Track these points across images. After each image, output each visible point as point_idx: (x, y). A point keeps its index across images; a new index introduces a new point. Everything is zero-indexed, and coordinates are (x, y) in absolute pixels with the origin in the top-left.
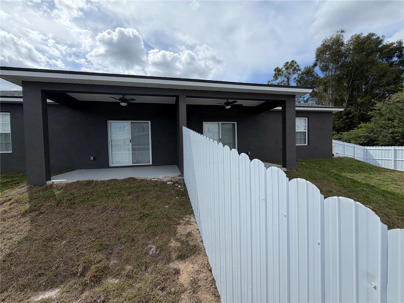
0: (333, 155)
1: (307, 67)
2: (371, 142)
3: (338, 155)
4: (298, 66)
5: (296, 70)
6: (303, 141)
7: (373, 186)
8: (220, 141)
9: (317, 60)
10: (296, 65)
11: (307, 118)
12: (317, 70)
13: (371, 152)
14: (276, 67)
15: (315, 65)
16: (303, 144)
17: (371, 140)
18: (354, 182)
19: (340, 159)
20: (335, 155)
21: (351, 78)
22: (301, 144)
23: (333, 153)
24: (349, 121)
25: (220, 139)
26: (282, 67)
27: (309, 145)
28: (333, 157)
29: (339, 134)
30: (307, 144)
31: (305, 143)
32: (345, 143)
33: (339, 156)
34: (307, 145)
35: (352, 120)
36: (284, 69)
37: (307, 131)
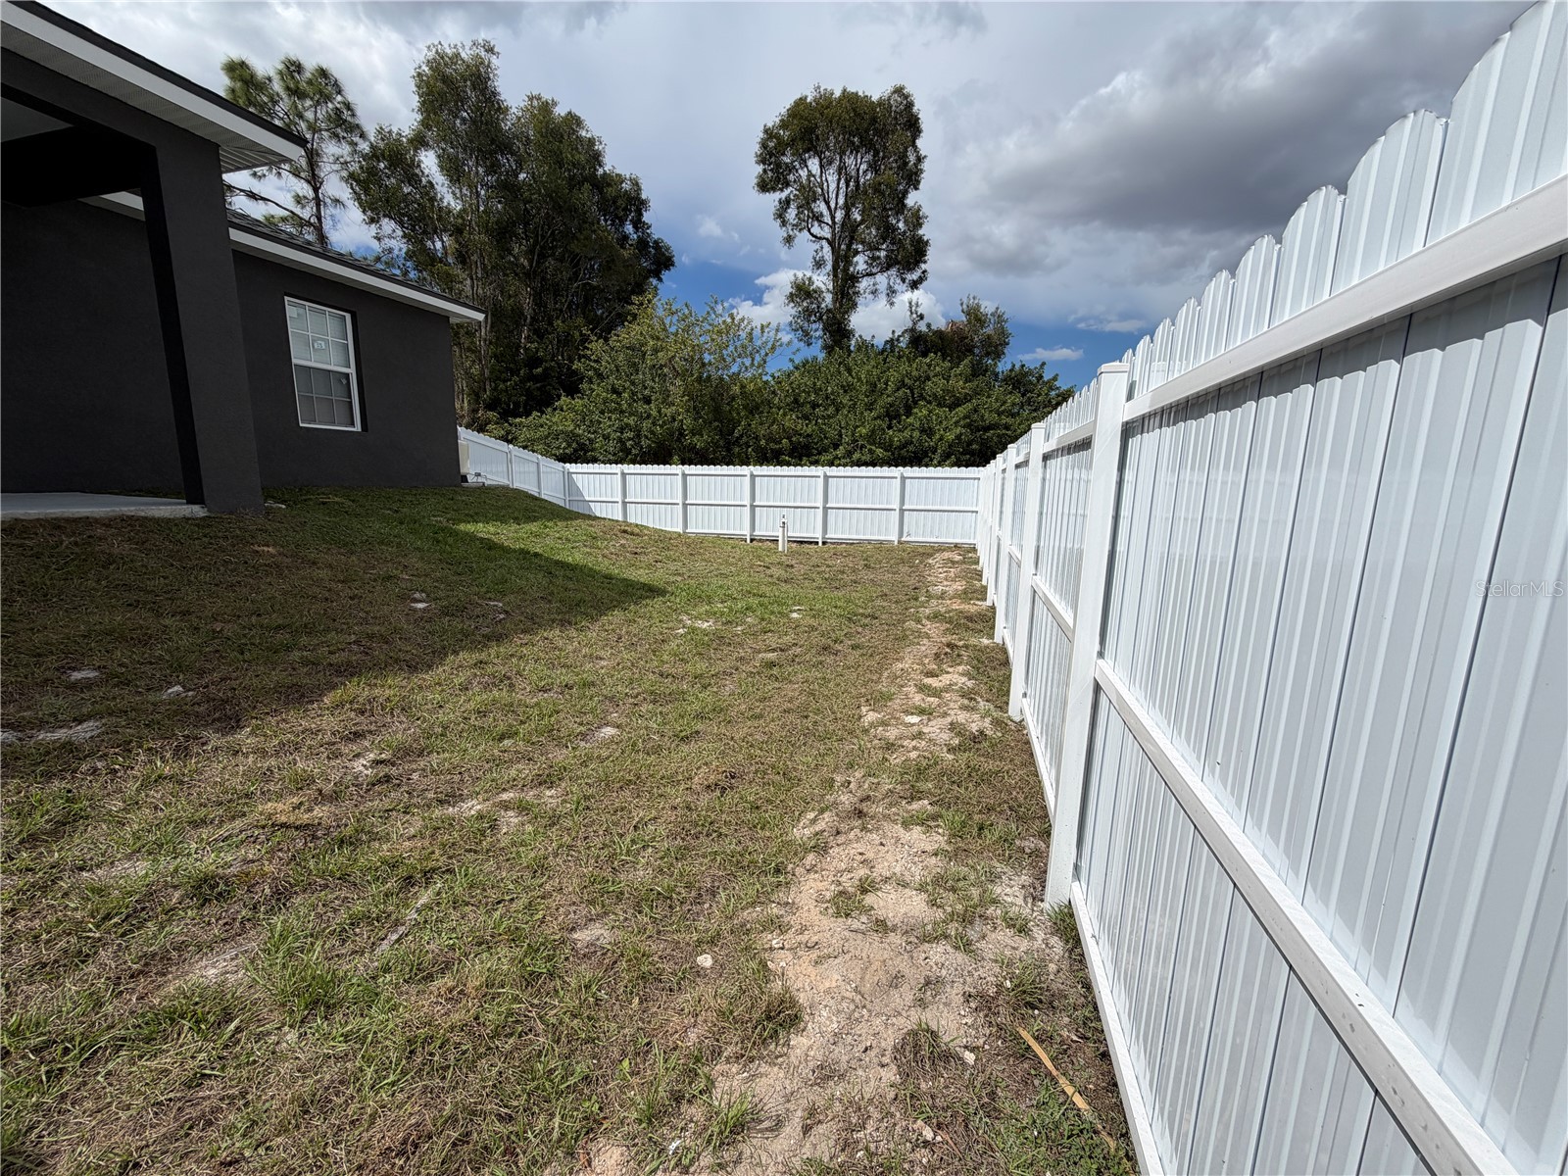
0: (464, 479)
1: (391, 132)
2: (580, 454)
3: (480, 480)
4: (348, 106)
5: (344, 124)
7: (536, 555)
9: (425, 123)
10: (340, 98)
11: (348, 316)
13: (579, 480)
15: (420, 141)
16: (340, 425)
17: (582, 447)
18: (490, 549)
19: (484, 490)
20: (470, 479)
21: (536, 242)
22: (333, 423)
23: (463, 471)
24: (538, 389)
26: (272, 74)
27: (367, 431)
28: (465, 485)
29: (507, 421)
30: (358, 428)
31: (352, 424)
32: (511, 446)
33: (484, 483)
34: (360, 430)
35: (544, 386)
36: (277, 87)
37: (352, 371)
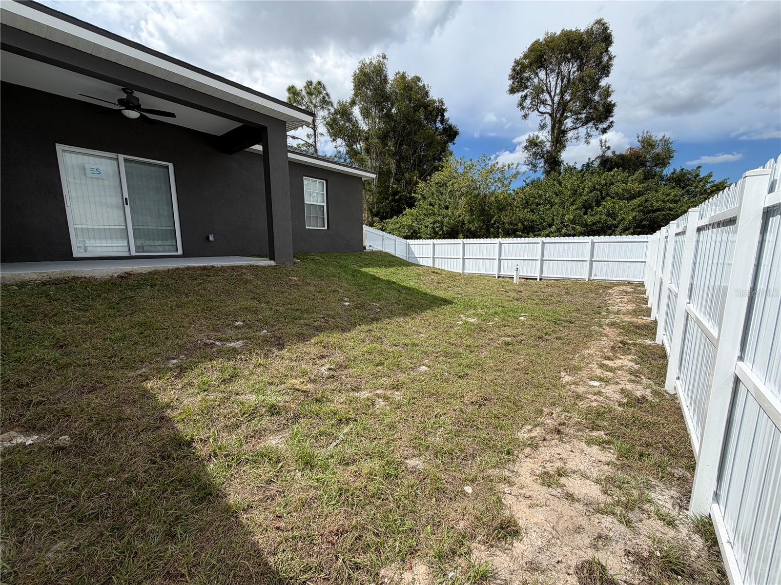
0: (365, 248)
1: (343, 102)
3: (371, 248)
4: (327, 95)
5: (326, 102)
6: (320, 222)
7: (393, 283)
8: (127, 204)
9: (356, 95)
10: (325, 92)
11: (325, 182)
12: (356, 111)
13: (413, 247)
14: (291, 85)
15: (353, 103)
16: (320, 227)
17: (415, 232)
19: (373, 253)
20: (367, 248)
21: (398, 139)
22: (317, 226)
23: (364, 245)
24: (397, 206)
25: (126, 199)
26: (302, 88)
27: (329, 229)
28: (365, 251)
29: (383, 221)
30: (326, 228)
31: (324, 226)
32: (384, 233)
33: (372, 250)
35: (399, 204)
36: (304, 93)
37: (325, 204)
